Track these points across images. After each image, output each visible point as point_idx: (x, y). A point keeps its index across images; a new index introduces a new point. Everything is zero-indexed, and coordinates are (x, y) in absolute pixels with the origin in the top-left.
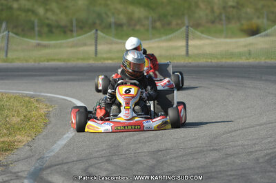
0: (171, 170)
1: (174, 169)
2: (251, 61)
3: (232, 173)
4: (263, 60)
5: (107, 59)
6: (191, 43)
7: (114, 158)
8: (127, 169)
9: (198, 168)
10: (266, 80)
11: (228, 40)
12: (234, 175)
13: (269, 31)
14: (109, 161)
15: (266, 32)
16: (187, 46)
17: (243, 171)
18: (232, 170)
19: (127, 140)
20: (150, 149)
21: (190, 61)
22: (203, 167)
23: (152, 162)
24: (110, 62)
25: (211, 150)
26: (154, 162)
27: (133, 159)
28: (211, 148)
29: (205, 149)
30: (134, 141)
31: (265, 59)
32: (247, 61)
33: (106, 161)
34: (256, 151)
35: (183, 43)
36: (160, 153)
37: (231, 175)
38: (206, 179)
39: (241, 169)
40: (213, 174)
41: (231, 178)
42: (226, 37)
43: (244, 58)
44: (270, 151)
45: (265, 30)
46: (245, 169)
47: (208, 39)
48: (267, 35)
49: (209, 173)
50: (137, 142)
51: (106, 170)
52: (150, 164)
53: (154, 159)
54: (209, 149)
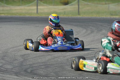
0: (30, 63)
1: (32, 63)
2: (65, 16)
3: (57, 65)
4: (70, 16)
5: (2, 14)
6: (39, 7)
7: (5, 57)
8: (11, 63)
9: (42, 63)
10: (72, 25)
11: (55, 7)
12: (58, 66)
13: (73, 3)
14: (3, 59)
15: (72, 4)
16: (37, 9)
17: (62, 64)
18: (57, 64)
19: (11, 50)
20: (21, 54)
21: (39, 15)
22: (44, 62)
23: (22, 60)
24: (3, 15)
25: (47, 55)
26: (23, 60)
27: (14, 58)
28: (48, 54)
29: (45, 54)
30: (14, 50)
31: (72, 15)
32: (64, 16)
33: (2, 59)
34: (67, 56)
35: (35, 7)
36: (25, 56)
37: (56, 66)
38: (46, 68)
39: (61, 64)
40: (49, 66)
41: (56, 67)
42: (54, 5)
43: (62, 15)
44: (73, 56)
45: (71, 3)
46: (62, 63)
47: (46, 6)
48: (72, 5)
49: (47, 65)
50: (15, 51)
51: (2, 63)
52: (21, 61)
53: (23, 58)
54: (47, 54)
